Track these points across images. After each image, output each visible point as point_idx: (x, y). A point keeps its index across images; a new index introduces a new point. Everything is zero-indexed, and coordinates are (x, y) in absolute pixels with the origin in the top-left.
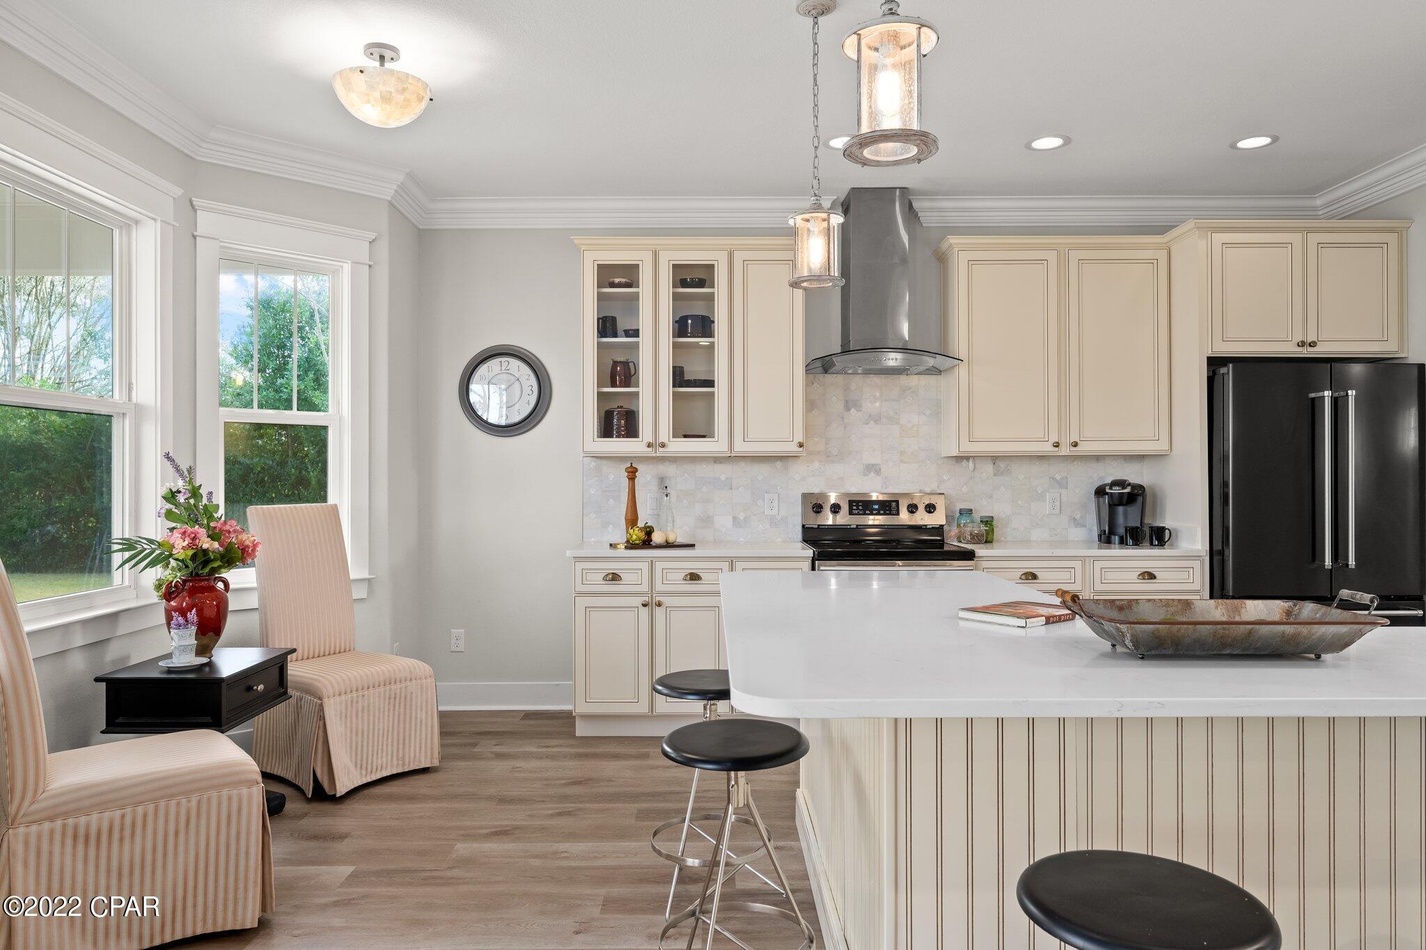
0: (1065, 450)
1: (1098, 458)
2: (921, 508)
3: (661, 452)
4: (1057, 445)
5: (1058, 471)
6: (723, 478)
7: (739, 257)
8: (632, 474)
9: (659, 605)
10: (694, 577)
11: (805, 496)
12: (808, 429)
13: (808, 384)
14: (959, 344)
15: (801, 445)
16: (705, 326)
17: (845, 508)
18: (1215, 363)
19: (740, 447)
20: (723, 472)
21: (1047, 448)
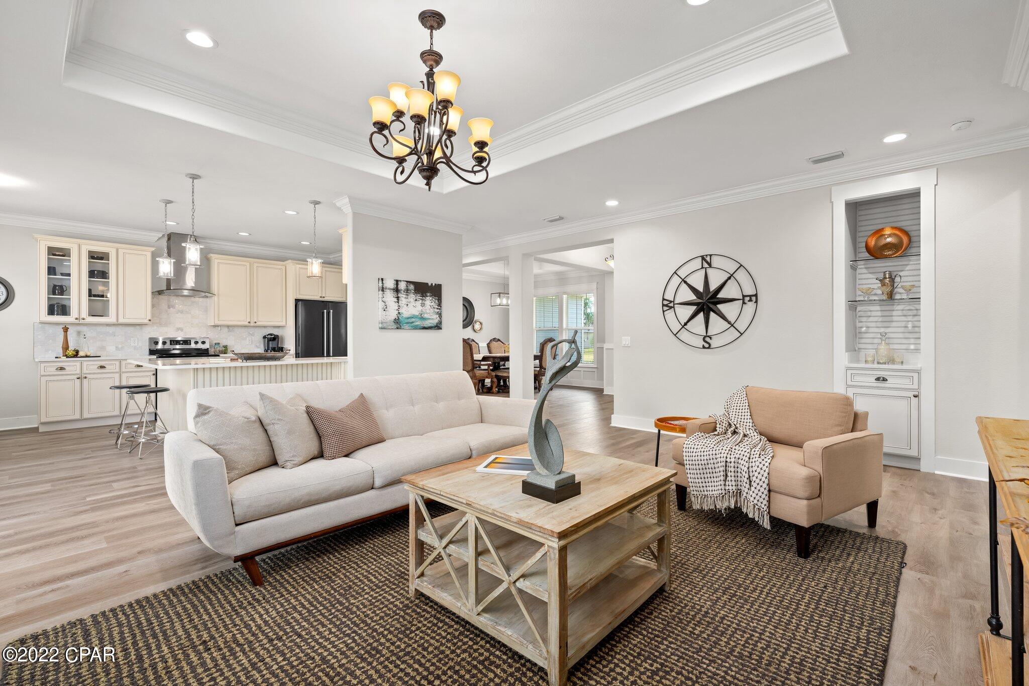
0: (252, 324)
1: (265, 327)
2: (200, 342)
3: (82, 321)
4: (249, 323)
5: (251, 331)
6: (111, 332)
7: (121, 252)
8: (66, 330)
9: (86, 378)
10: (102, 367)
11: (151, 339)
12: (153, 315)
13: (153, 298)
14: (215, 288)
15: (150, 320)
16: (104, 275)
17: (168, 343)
18: (297, 301)
19: (121, 320)
20: (111, 330)
21: (246, 323)
